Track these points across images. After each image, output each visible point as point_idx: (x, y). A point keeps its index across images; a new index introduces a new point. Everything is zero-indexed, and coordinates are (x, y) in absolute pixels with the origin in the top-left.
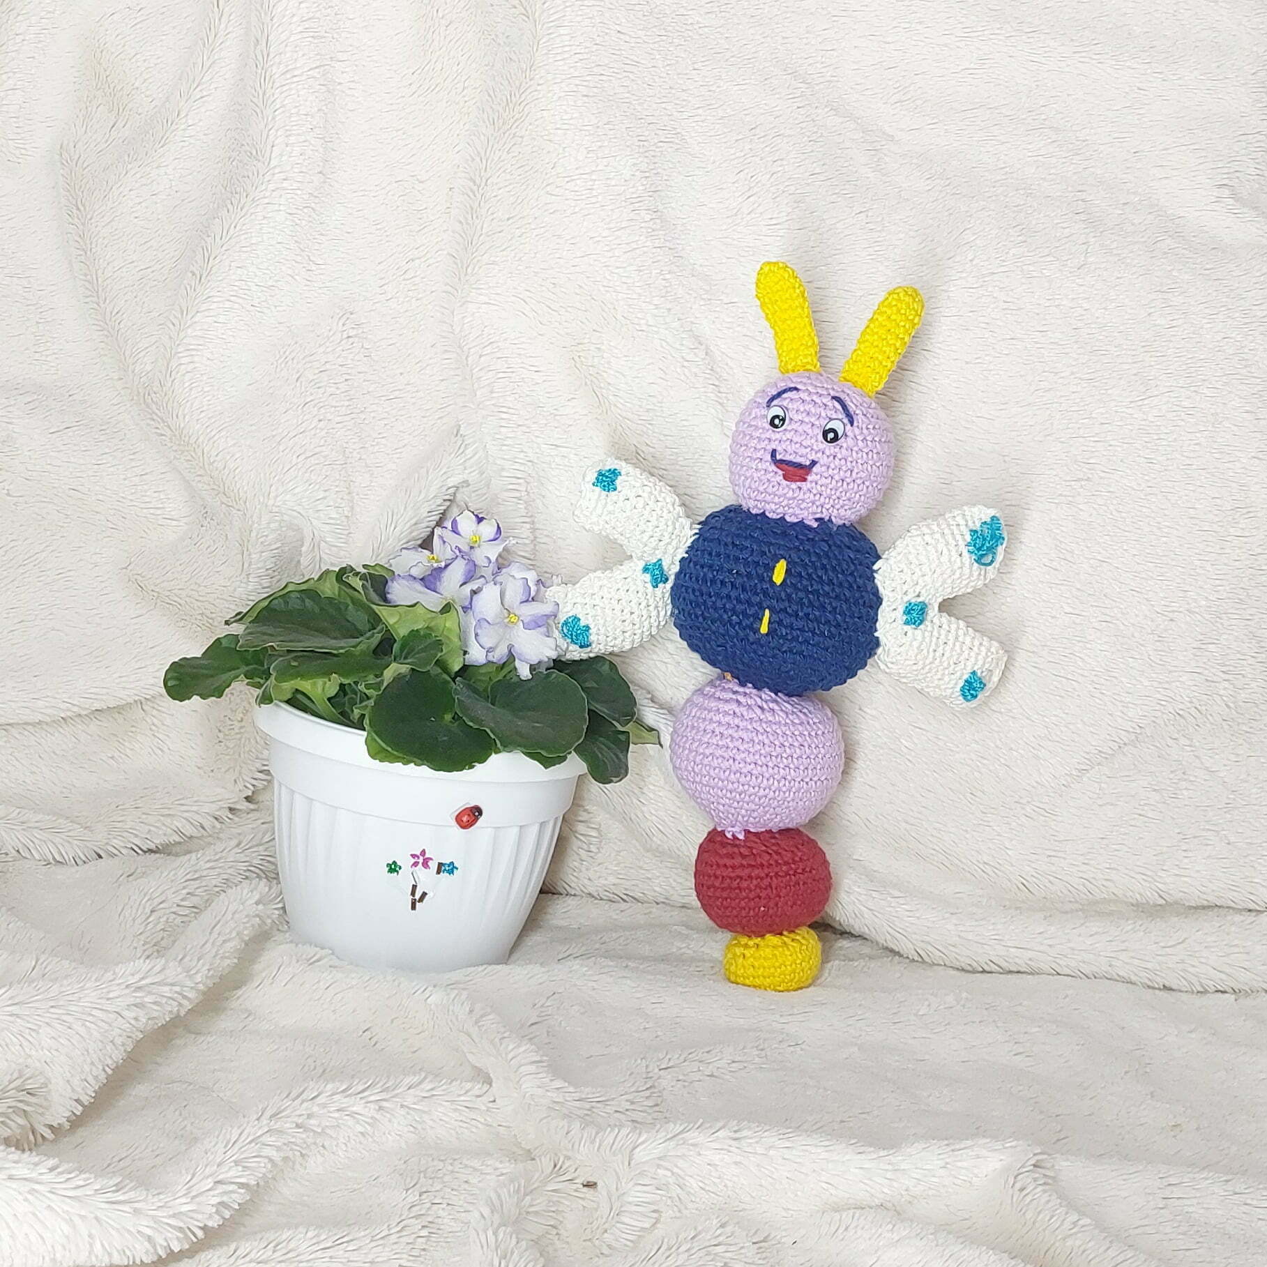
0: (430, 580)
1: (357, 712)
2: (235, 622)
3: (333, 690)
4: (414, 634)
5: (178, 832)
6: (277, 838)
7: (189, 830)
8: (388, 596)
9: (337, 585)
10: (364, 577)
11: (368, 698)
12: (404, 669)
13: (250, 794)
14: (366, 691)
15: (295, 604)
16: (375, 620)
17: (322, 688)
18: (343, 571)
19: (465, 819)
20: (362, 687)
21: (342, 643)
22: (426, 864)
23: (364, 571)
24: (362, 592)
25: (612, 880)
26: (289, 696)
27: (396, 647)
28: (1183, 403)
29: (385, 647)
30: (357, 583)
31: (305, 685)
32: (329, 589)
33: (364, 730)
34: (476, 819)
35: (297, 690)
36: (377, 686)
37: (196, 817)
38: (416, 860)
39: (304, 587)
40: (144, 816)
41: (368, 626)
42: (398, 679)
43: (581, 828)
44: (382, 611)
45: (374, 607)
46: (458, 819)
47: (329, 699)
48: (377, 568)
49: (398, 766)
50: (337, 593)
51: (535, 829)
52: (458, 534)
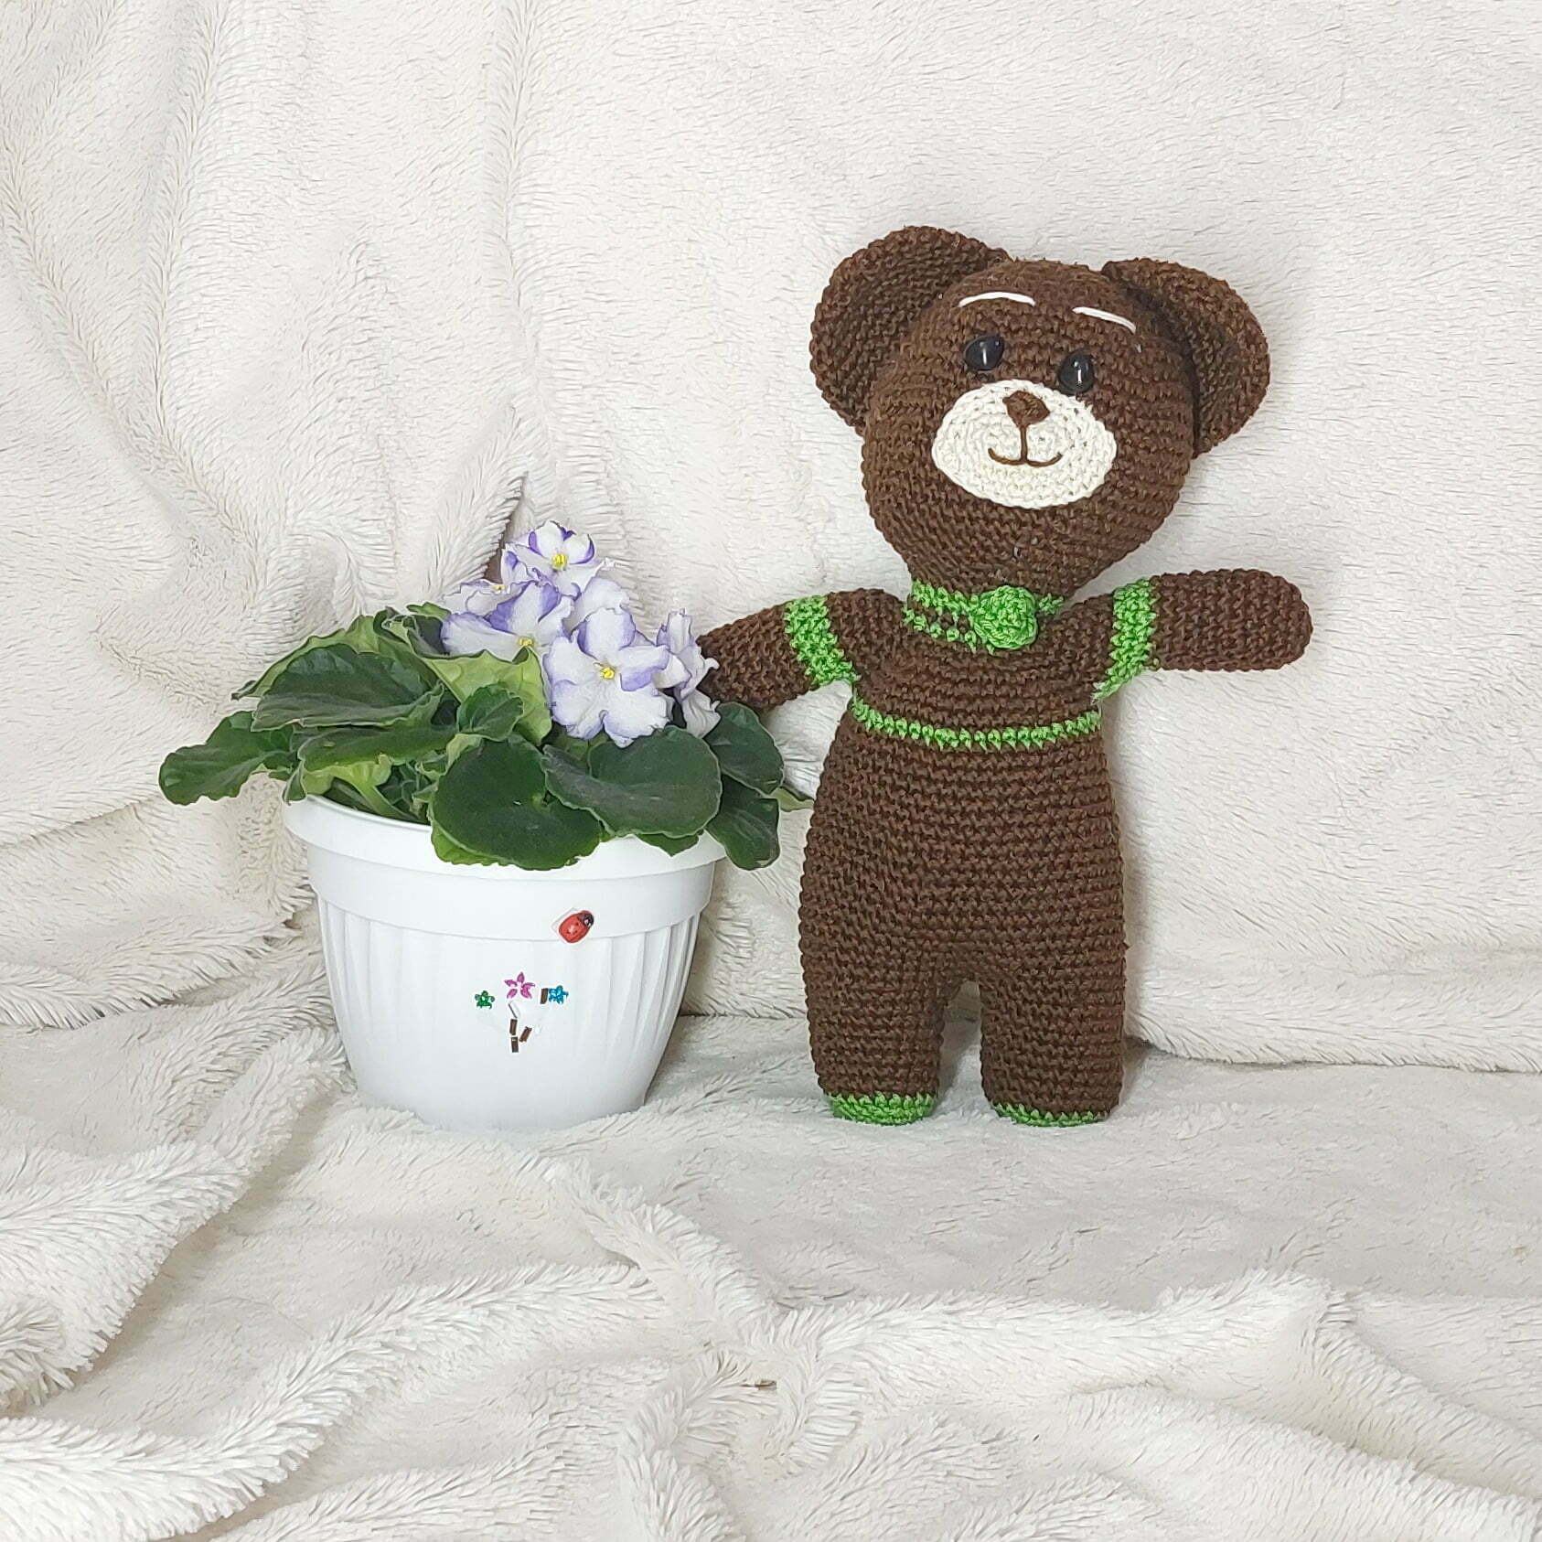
0: (497, 618)
1: (417, 803)
2: (245, 694)
3: (383, 775)
4: (483, 692)
5: (201, 973)
6: (329, 974)
7: (215, 971)
8: (445, 642)
9: (375, 635)
10: (409, 623)
12: (474, 740)
13: (290, 917)
14: (428, 774)
15: (321, 665)
16: (431, 678)
17: (368, 773)
18: (381, 617)
19: (571, 930)
20: (420, 769)
21: (389, 712)
22: (526, 992)
23: (409, 613)
24: (407, 641)
25: (772, 991)
26: (325, 787)
27: (461, 712)
28: (1482, 277)
29: (446, 713)
30: (401, 631)
31: (347, 771)
32: (366, 641)
33: (428, 824)
34: (586, 929)
35: (336, 778)
36: (440, 765)
37: (222, 952)
38: (513, 987)
39: (332, 641)
40: (154, 957)
41: (421, 687)
42: (466, 753)
43: (725, 927)
44: (438, 666)
45: (425, 660)
46: (563, 930)
47: (380, 787)
48: (428, 609)
49: (478, 867)
50: (376, 646)
51: (664, 936)
52: (538, 552)
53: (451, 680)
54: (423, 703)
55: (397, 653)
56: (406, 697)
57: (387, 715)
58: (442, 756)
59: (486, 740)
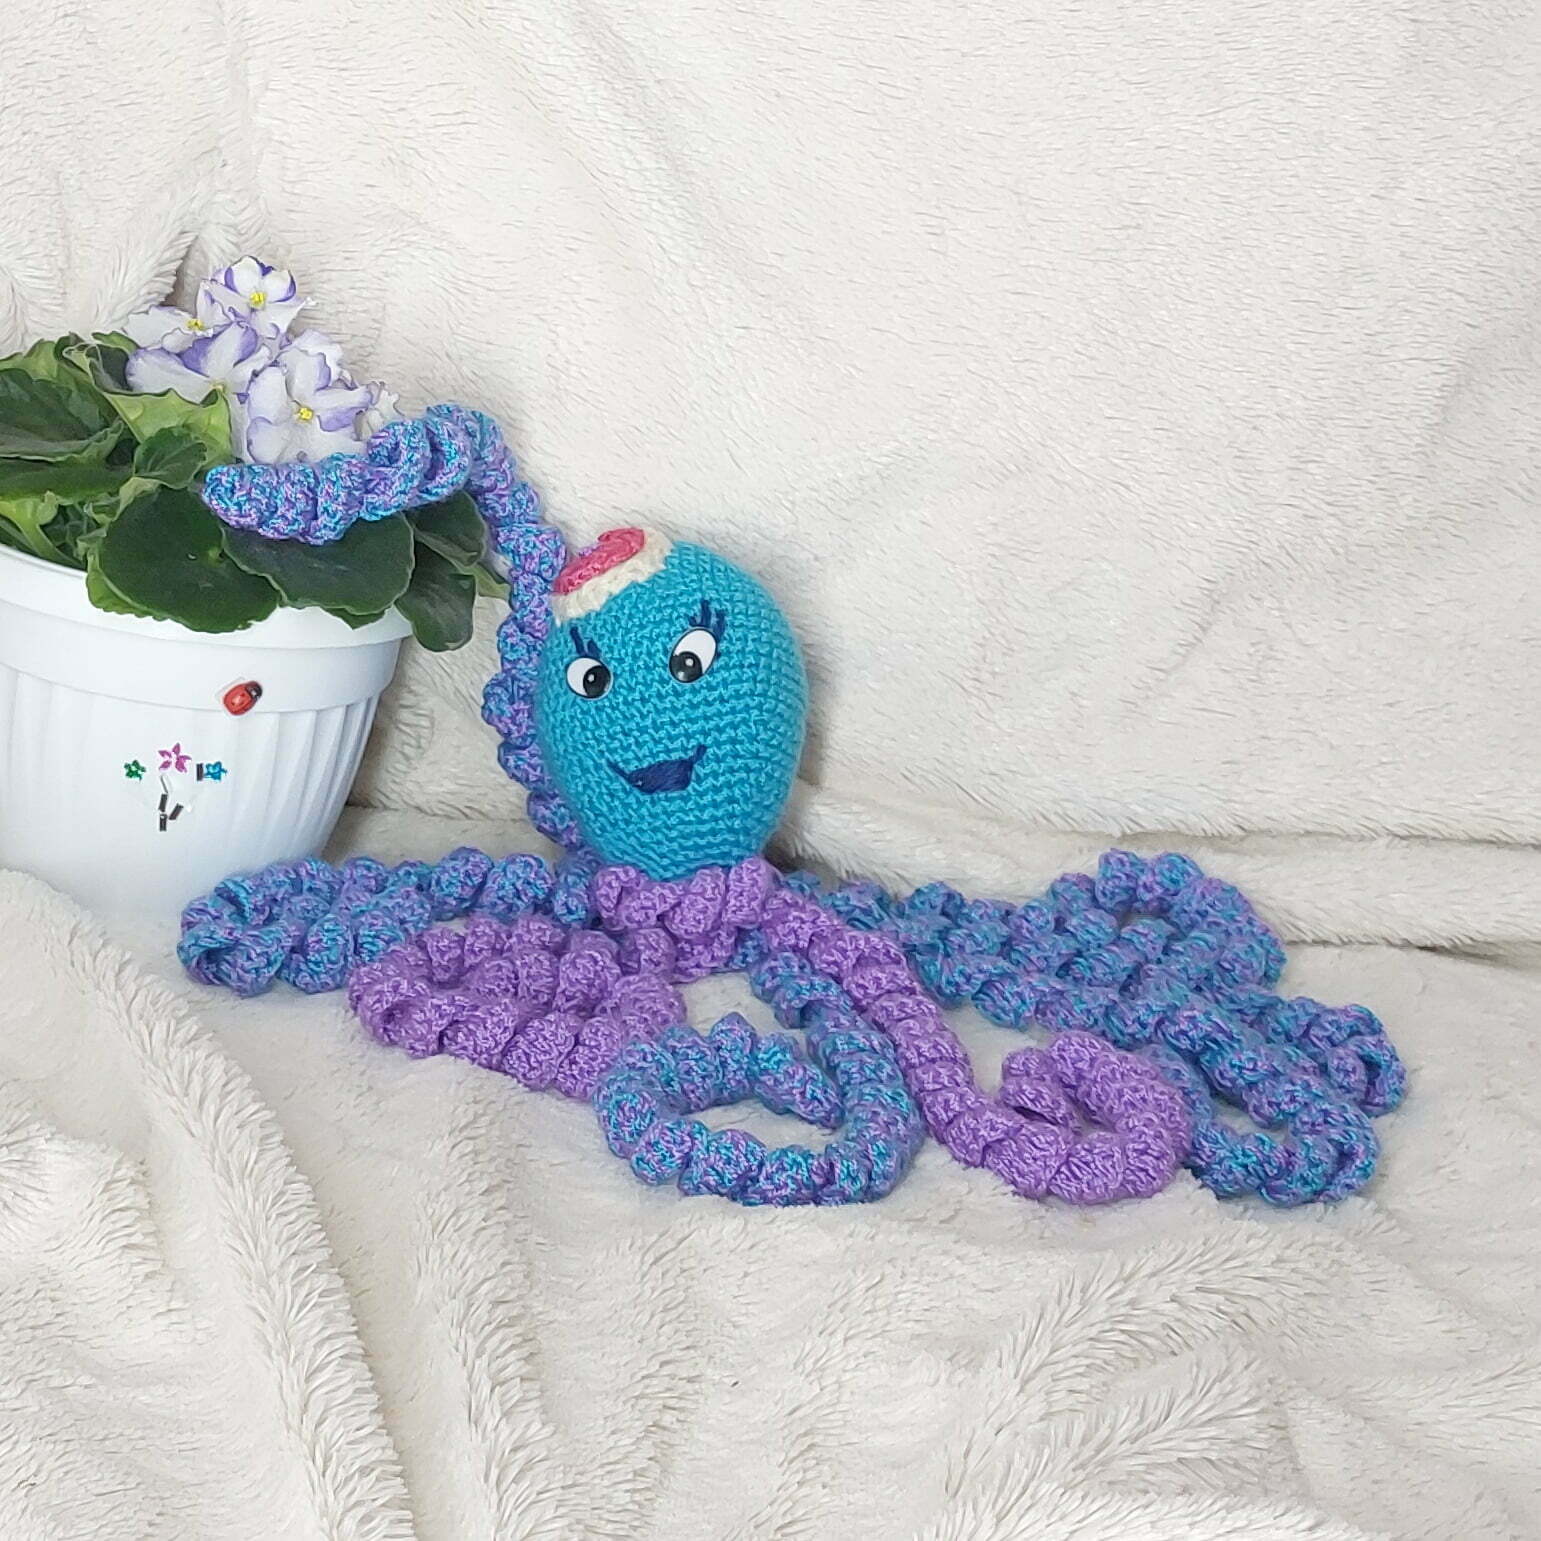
0: (191, 355)
1: (81, 546)
3: (47, 513)
4: (165, 435)
8: (130, 379)
9: (55, 363)
10: (92, 353)
11: (99, 526)
12: (150, 485)
14: (96, 517)
16: (110, 414)
17: (32, 511)
18: (63, 343)
19: (237, 700)
20: (88, 510)
21: (62, 447)
22: (180, 766)
23: (95, 342)
24: (88, 370)
25: (450, 786)
27: (139, 452)
29: (124, 452)
30: (83, 360)
31: (12, 508)
32: (44, 368)
33: (86, 570)
34: (253, 701)
36: (110, 510)
38: (167, 758)
39: (8, 365)
41: (99, 422)
42: (141, 499)
43: (405, 715)
44: (119, 401)
45: (107, 396)
46: (228, 701)
47: (43, 527)
48: (114, 338)
49: (130, 619)
50: (55, 374)
51: (338, 716)
52: (235, 290)
53: (132, 418)
54: (99, 441)
55: (77, 383)
56: (82, 432)
57: (58, 450)
58: (113, 500)
59: (162, 486)
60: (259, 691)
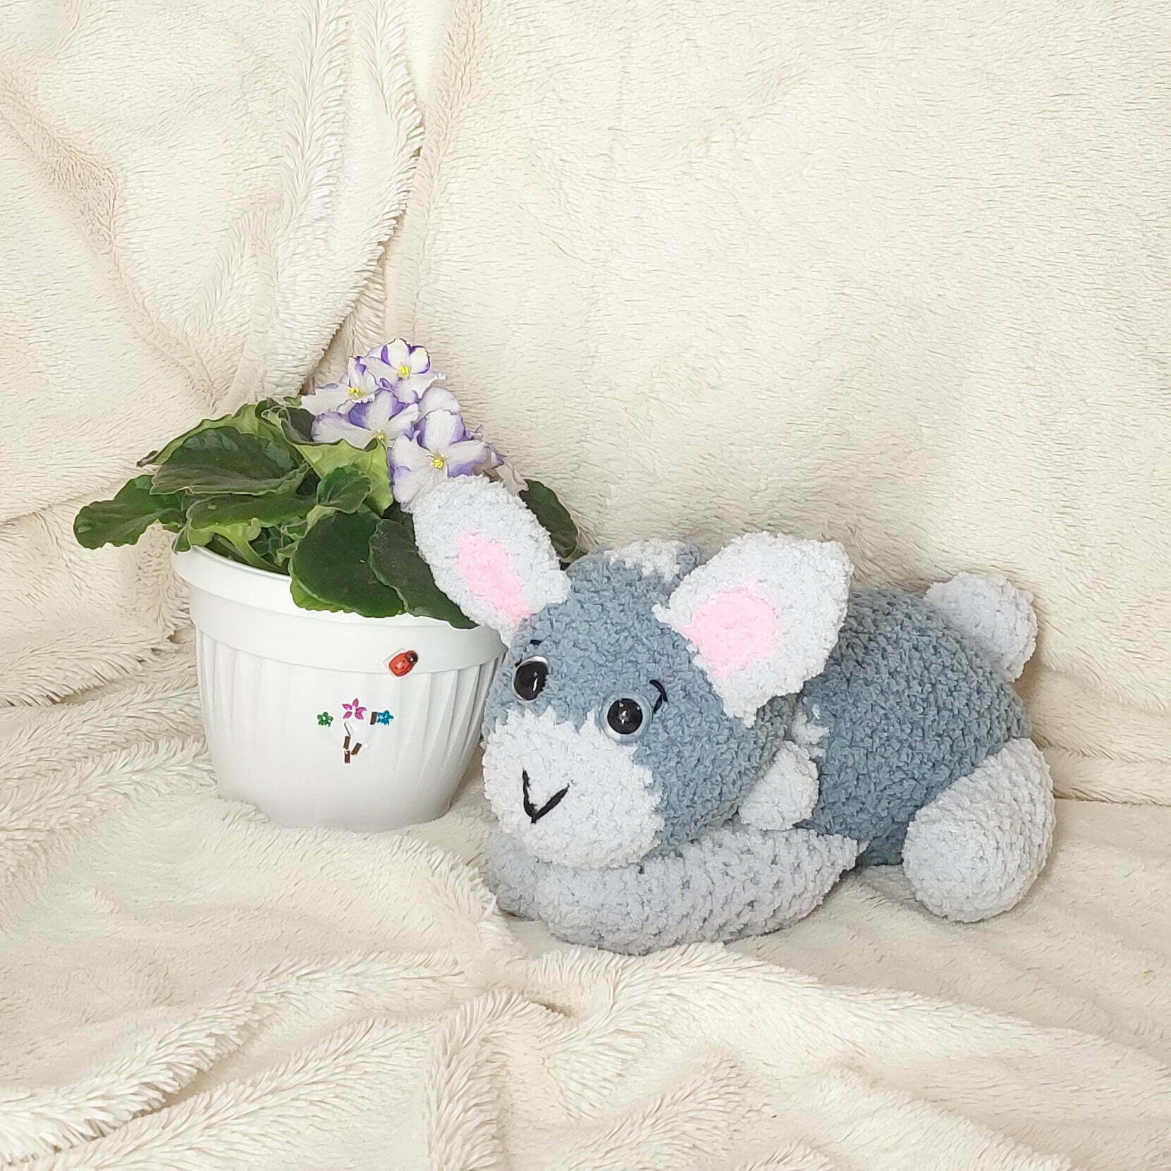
0: (355, 416)
1: (281, 557)
2: (149, 462)
3: (254, 533)
4: (339, 472)
5: (97, 675)
7: (110, 673)
8: (314, 434)
9: (256, 421)
10: (283, 413)
11: (292, 541)
12: (329, 511)
13: (173, 634)
14: (291, 535)
15: (211, 442)
16: (298, 459)
17: (242, 531)
18: (262, 405)
19: (399, 666)
20: (284, 530)
21: (263, 484)
22: (359, 715)
23: (284, 404)
24: (280, 427)
26: (208, 540)
27: (321, 486)
29: (309, 487)
30: (276, 420)
31: (225, 529)
32: (248, 424)
33: (289, 575)
34: (411, 665)
35: (216, 534)
36: (301, 529)
37: (116, 659)
38: (349, 710)
39: (221, 424)
41: (291, 464)
42: (321, 522)
44: (305, 450)
45: (296, 446)
46: (393, 666)
47: (251, 543)
49: (326, 614)
50: (256, 429)
51: (474, 673)
52: (388, 363)
53: (314, 461)
54: (290, 479)
55: (273, 434)
56: (278, 472)
57: (262, 487)
58: (303, 522)
59: (338, 512)
60: (415, 658)
